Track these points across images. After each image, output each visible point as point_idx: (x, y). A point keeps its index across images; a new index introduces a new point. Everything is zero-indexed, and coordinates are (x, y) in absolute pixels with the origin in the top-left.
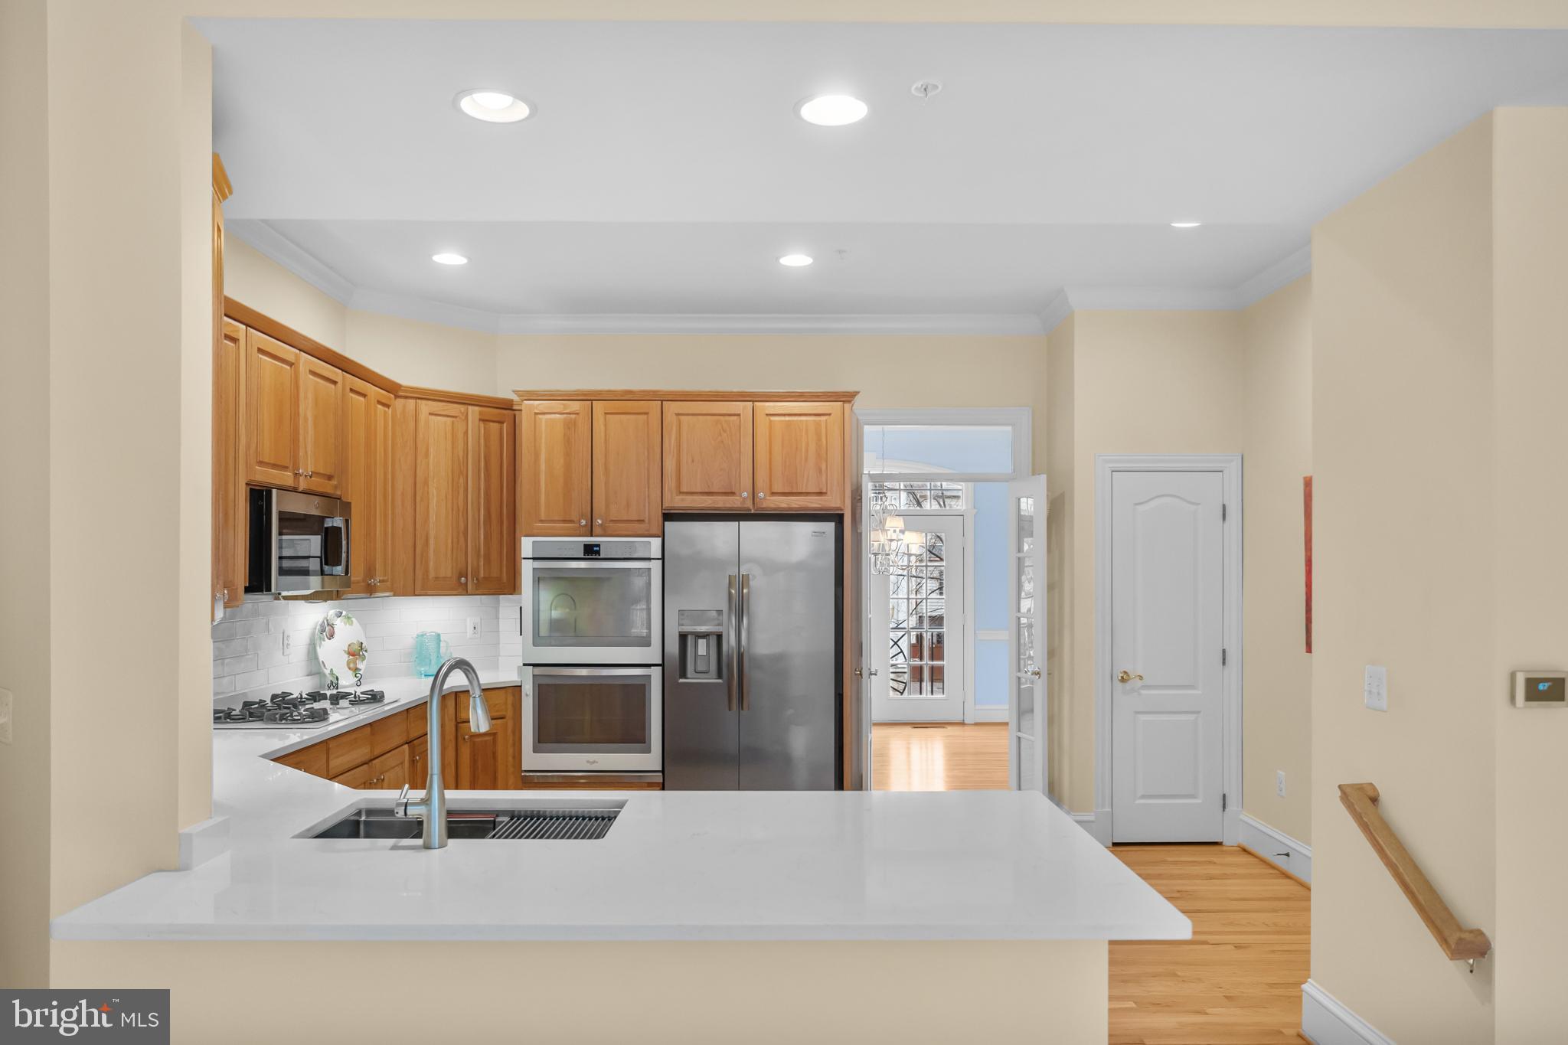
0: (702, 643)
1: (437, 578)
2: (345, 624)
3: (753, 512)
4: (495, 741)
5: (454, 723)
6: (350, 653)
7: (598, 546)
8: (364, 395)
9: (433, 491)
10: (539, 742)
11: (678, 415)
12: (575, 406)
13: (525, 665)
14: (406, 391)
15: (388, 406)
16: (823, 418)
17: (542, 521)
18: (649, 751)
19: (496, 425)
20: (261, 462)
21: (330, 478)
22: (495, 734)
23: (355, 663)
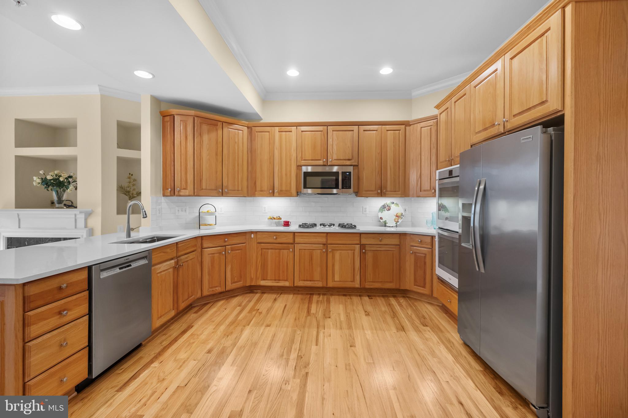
1: (424, 190)
2: (395, 206)
3: (504, 132)
5: (409, 246)
6: (397, 216)
7: (452, 170)
8: (377, 130)
10: (440, 263)
12: (448, 104)
13: (438, 227)
15: (398, 130)
16: (545, 35)
17: (441, 162)
20: (305, 160)
21: (349, 160)
22: (426, 254)
23: (398, 220)
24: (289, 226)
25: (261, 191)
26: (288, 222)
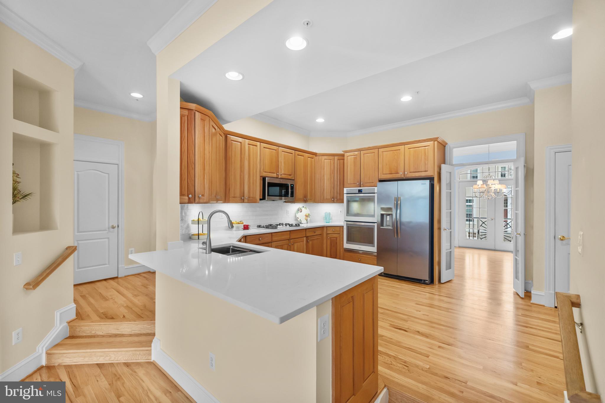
0: (388, 217)
1: (326, 199)
2: (304, 209)
3: (404, 178)
4: (336, 239)
5: (326, 234)
6: (306, 216)
7: (362, 190)
8: (303, 156)
9: (325, 178)
10: (348, 241)
11: (382, 152)
12: (356, 153)
13: (345, 221)
14: (318, 154)
15: (313, 158)
16: (427, 147)
17: (349, 184)
18: (374, 247)
19: (343, 160)
20: (265, 172)
21: (290, 175)
22: (337, 238)
23: (307, 218)
24: (248, 229)
25: (234, 197)
26: (248, 226)
